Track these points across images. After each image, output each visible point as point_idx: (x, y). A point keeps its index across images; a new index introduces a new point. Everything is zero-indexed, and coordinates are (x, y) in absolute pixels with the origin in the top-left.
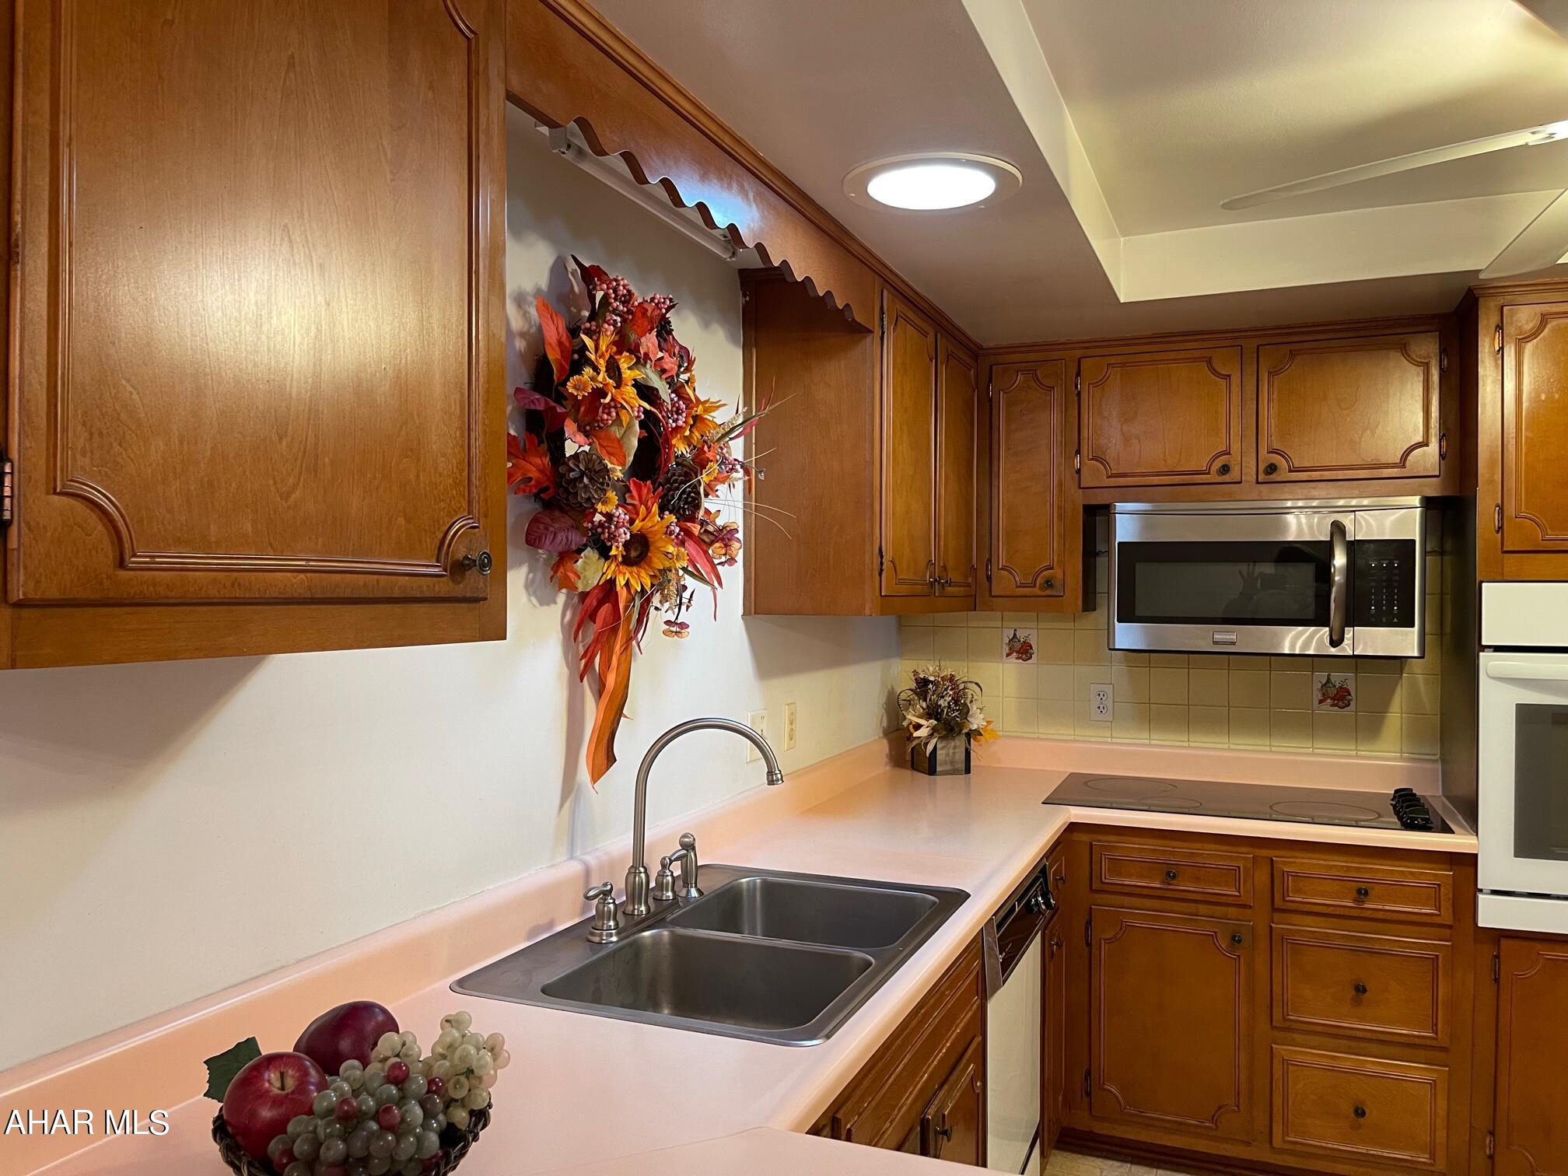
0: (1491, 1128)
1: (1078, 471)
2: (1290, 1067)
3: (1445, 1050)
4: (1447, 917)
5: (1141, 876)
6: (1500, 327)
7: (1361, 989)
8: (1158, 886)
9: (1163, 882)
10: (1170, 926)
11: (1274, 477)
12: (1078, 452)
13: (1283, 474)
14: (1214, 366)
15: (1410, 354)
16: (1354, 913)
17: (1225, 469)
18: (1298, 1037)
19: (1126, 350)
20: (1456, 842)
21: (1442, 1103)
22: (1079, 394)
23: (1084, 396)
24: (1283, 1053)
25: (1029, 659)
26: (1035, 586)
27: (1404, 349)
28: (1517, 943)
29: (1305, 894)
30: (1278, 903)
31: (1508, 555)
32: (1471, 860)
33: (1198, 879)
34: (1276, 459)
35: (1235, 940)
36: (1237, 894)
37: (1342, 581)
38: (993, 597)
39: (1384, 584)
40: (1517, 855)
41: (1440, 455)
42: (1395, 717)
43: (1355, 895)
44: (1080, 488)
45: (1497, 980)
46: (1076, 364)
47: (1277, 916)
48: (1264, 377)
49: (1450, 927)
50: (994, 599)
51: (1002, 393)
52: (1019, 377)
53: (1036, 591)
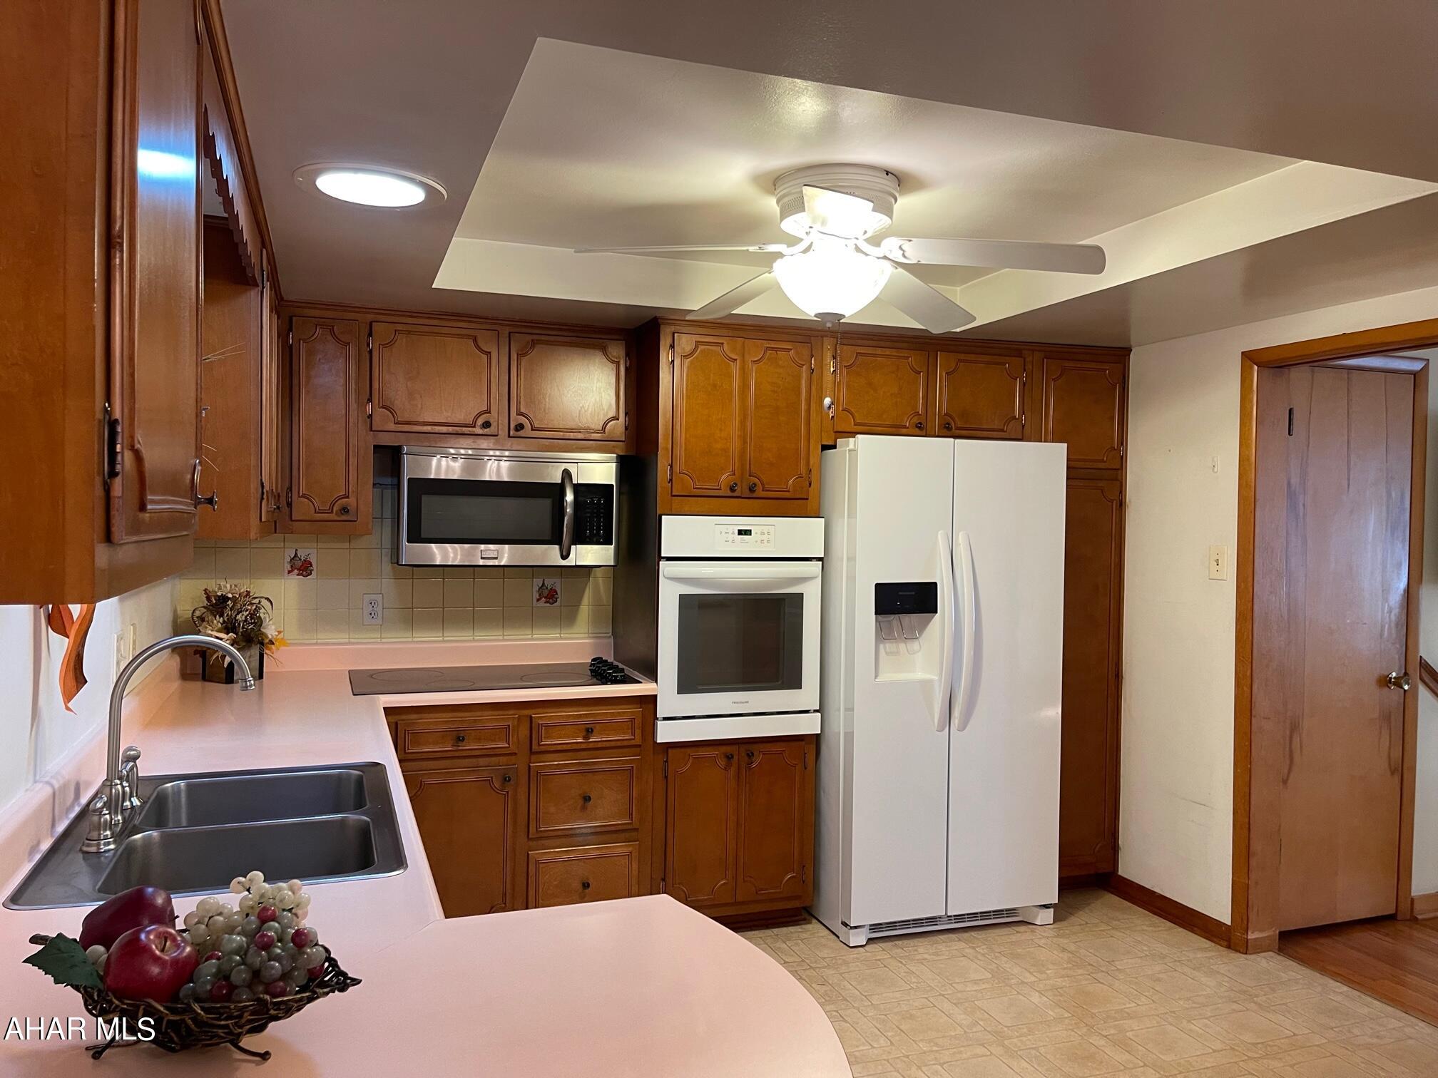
0: (663, 877)
1: (370, 416)
2: (541, 866)
3: (636, 830)
4: (638, 741)
5: (435, 743)
6: (672, 346)
7: (587, 799)
8: (450, 749)
9: (453, 746)
10: (457, 778)
11: (521, 433)
12: (370, 400)
13: (527, 431)
14: (480, 345)
15: (608, 354)
16: (583, 746)
17: (487, 425)
18: (546, 842)
19: (410, 320)
20: (642, 688)
21: (635, 866)
22: (371, 352)
23: (375, 354)
24: (536, 856)
25: (308, 575)
26: (332, 512)
27: (604, 350)
28: (678, 750)
29: (552, 738)
30: (535, 747)
31: (676, 498)
32: (654, 698)
33: (479, 740)
34: (523, 420)
35: (506, 780)
36: (507, 745)
37: (571, 512)
38: (294, 521)
39: (595, 515)
40: (679, 693)
41: (625, 427)
42: (585, 609)
43: (584, 733)
44: (371, 430)
45: (666, 777)
46: (368, 327)
47: (534, 758)
48: (514, 356)
49: (640, 746)
50: (294, 522)
51: (302, 342)
52: (318, 330)
53: (333, 516)
